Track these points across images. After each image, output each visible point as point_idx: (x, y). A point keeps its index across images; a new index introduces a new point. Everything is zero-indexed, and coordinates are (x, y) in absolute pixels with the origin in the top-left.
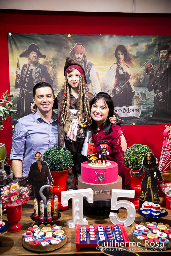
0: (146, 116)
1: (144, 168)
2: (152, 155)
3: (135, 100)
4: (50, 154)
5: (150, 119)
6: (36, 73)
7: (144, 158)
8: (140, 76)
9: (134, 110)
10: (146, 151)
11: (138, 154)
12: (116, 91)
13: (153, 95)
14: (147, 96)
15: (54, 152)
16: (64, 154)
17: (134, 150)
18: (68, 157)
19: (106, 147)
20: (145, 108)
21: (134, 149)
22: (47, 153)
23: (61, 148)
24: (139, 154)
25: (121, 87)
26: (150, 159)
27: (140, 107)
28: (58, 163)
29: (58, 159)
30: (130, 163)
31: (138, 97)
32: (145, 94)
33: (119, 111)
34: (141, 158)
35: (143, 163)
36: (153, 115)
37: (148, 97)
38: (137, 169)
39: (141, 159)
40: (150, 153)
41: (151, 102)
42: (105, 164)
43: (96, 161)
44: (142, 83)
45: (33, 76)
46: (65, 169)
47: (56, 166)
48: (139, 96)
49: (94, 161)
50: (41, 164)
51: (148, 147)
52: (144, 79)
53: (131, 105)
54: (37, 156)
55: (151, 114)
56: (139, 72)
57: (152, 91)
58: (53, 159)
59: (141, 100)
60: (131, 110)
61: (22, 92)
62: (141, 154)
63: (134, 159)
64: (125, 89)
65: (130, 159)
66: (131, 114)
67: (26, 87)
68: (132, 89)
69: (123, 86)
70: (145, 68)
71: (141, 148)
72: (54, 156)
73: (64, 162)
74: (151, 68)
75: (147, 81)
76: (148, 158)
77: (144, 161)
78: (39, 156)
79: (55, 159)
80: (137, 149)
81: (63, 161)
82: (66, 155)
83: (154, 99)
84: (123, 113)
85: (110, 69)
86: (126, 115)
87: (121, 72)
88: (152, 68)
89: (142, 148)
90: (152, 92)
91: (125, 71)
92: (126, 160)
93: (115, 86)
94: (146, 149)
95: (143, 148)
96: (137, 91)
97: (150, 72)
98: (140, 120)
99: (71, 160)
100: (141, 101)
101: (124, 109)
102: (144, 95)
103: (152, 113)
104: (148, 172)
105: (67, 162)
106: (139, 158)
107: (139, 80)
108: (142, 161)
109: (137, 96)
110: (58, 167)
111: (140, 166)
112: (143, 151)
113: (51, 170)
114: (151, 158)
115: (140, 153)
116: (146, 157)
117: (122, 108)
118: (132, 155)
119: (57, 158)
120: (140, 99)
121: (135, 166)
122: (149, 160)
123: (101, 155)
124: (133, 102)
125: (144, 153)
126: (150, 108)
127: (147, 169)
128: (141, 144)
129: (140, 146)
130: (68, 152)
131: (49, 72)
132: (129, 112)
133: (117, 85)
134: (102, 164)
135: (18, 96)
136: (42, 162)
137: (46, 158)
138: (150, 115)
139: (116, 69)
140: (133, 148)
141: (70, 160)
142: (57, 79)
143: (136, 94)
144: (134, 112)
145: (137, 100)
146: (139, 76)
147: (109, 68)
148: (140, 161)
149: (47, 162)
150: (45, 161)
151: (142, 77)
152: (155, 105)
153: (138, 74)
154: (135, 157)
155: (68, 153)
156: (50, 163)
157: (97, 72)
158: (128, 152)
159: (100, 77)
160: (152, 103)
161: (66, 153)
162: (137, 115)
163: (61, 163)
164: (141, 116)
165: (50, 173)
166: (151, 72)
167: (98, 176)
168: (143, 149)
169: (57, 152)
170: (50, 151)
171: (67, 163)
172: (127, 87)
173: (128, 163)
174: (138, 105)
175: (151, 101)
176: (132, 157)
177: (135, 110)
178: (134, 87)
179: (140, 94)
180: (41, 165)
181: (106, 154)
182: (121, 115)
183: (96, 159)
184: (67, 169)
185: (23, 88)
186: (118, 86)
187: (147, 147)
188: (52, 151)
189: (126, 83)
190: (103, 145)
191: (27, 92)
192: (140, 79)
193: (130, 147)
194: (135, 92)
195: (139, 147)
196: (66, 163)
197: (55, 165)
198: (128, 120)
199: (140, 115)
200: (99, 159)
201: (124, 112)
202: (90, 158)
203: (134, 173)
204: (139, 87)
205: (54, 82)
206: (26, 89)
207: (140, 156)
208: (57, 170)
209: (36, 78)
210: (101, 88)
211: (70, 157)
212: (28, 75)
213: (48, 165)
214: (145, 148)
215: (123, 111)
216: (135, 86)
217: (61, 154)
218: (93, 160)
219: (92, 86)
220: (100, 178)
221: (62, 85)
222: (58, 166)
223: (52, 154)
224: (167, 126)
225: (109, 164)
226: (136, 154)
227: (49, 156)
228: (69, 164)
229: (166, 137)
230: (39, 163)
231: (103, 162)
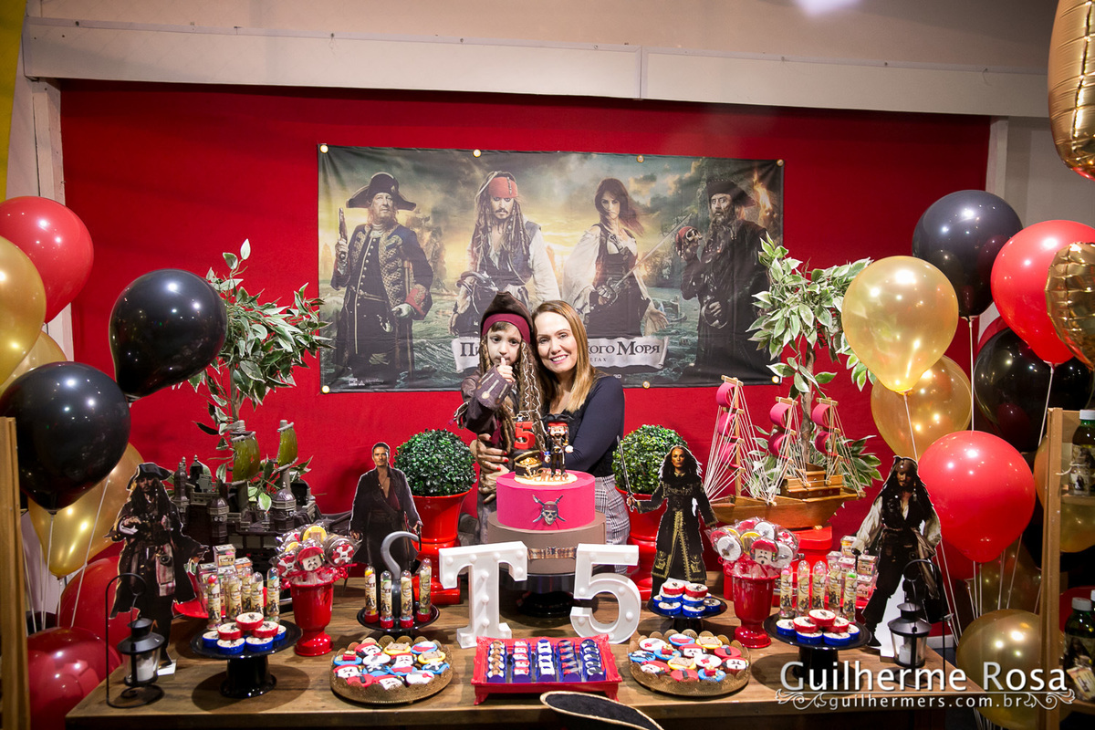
1: (666, 489)
2: (685, 454)
3: (649, 321)
4: (412, 452)
5: (689, 373)
6: (389, 248)
7: (664, 461)
8: (662, 258)
9: (646, 348)
11: (649, 451)
12: (600, 297)
15: (425, 444)
16: (450, 450)
17: (639, 441)
18: (463, 459)
19: (562, 432)
21: (640, 439)
22: (406, 447)
23: (444, 435)
24: (652, 451)
25: (612, 286)
27: (663, 341)
28: (433, 476)
29: (434, 463)
30: (628, 476)
31: (657, 314)
32: (675, 307)
33: (607, 350)
35: (663, 475)
36: (697, 362)
37: (683, 315)
38: (647, 493)
40: (682, 448)
43: (538, 471)
44: (668, 277)
45: (381, 256)
46: (452, 493)
47: (428, 483)
48: (659, 311)
49: (532, 469)
50: (389, 475)
51: (676, 434)
52: (673, 268)
53: (640, 335)
54: (378, 454)
55: (692, 359)
56: (661, 248)
57: (694, 298)
58: (422, 462)
59: (665, 322)
60: (639, 349)
61: (350, 297)
62: (656, 452)
63: (639, 466)
64: (624, 291)
65: (629, 466)
66: (639, 359)
67: (360, 283)
68: (640, 293)
69: (618, 284)
70: (673, 240)
72: (424, 457)
73: (452, 472)
74: (690, 239)
76: (676, 460)
77: (665, 470)
78: (382, 454)
79: (426, 464)
80: (648, 437)
81: (449, 469)
82: (457, 455)
84: (619, 356)
85: (582, 240)
86: (627, 360)
87: (612, 249)
88: (693, 240)
89: (660, 435)
90: (695, 302)
91: (622, 244)
93: (596, 283)
94: (670, 439)
95: (663, 435)
97: (688, 250)
100: (664, 324)
101: (621, 344)
102: (673, 309)
103: (693, 356)
104: (675, 498)
105: (459, 473)
106: (653, 463)
107: (658, 268)
108: (661, 468)
109: (656, 310)
110: (435, 486)
111: (655, 484)
112: (663, 443)
113: (415, 493)
114: (684, 461)
115: (656, 448)
116: (669, 458)
117: (615, 343)
118: (635, 455)
119: (432, 461)
120: (662, 318)
121: (641, 484)
122: (679, 466)
123: (549, 454)
127: (672, 490)
128: (658, 427)
131: (423, 245)
132: (635, 352)
133: (601, 281)
135: (340, 308)
136: (391, 471)
137: (401, 462)
138: (690, 361)
139: (598, 240)
140: (636, 436)
141: (466, 466)
142: (444, 262)
143: (651, 304)
144: (646, 352)
145: (653, 322)
146: (658, 259)
147: (580, 238)
149: (406, 472)
151: (667, 261)
152: (701, 334)
153: (655, 255)
154: (642, 460)
155: (463, 450)
156: (414, 476)
157: (549, 248)
158: (624, 446)
159: (557, 259)
161: (458, 448)
162: (656, 362)
163: (443, 475)
164: (666, 364)
165: (412, 500)
166: (691, 249)
167: (541, 507)
168: (663, 438)
169: (431, 444)
170: (414, 442)
171: (460, 476)
172: (628, 286)
173: (623, 476)
174: (657, 335)
175: (692, 325)
176: (634, 461)
177: (648, 348)
178: (645, 287)
180: (389, 479)
181: (565, 452)
182: (612, 360)
183: (537, 465)
184: (458, 493)
185: (354, 288)
186: (605, 284)
187: (673, 435)
188: (419, 442)
190: (557, 427)
191: (362, 296)
192: (662, 267)
193: (630, 434)
194: (648, 301)
195: (653, 432)
196: (455, 476)
197: (425, 479)
199: (662, 362)
201: (619, 354)
202: (521, 462)
203: (638, 501)
205: (436, 271)
206: (361, 291)
207: (655, 457)
208: (430, 494)
209: (389, 261)
210: (560, 289)
211: (466, 459)
212: (367, 253)
213: (407, 479)
214: (669, 436)
215: (616, 351)
216: (648, 284)
217: (441, 449)
218: (528, 468)
219: (535, 283)
220: (547, 513)
222: (435, 483)
223: (419, 450)
224: (724, 377)
225: (571, 478)
226: (645, 452)
227: (410, 456)
228: (465, 479)
229: (723, 405)
230: (383, 473)
231: (557, 472)
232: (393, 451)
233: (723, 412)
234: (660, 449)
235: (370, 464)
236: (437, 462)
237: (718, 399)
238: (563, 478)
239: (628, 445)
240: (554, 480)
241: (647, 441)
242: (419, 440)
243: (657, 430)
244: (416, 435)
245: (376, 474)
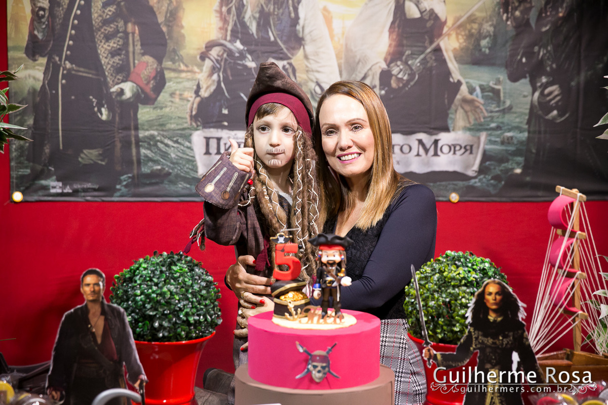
0: (497, 171)
1: (477, 339)
2: (502, 291)
3: (460, 111)
4: (136, 282)
5: (514, 183)
7: (474, 300)
8: (481, 25)
9: (455, 148)
10: (482, 278)
11: (454, 287)
12: (394, 78)
13: (526, 93)
14: (504, 97)
15: (153, 272)
16: (186, 280)
17: (441, 272)
18: (204, 292)
19: (337, 258)
20: (495, 143)
21: (442, 269)
22: (128, 276)
23: (179, 260)
24: (458, 286)
25: (410, 62)
26: (496, 304)
27: (479, 138)
28: (163, 314)
29: (164, 298)
30: (425, 319)
31: (470, 102)
32: (496, 93)
33: (401, 149)
34: (464, 300)
35: (473, 319)
36: (525, 168)
37: (508, 103)
38: (450, 342)
39: (466, 306)
41: (517, 120)
42: (335, 321)
43: (305, 309)
44: (487, 51)
45: (95, 16)
46: (188, 337)
47: (157, 324)
48: (473, 97)
49: (296, 308)
50: (103, 313)
51: (491, 264)
52: (495, 38)
53: (447, 129)
54: (88, 285)
55: (518, 164)
56: (479, 10)
57: (523, 81)
58: (148, 296)
59: (482, 112)
60: (446, 149)
61: (52, 71)
62: (464, 288)
63: (439, 306)
64: (426, 70)
65: (426, 305)
66: (445, 162)
67: (66, 52)
68: (448, 73)
69: (418, 60)
71: (467, 267)
72: (151, 288)
73: (188, 310)
75: (507, 42)
76: (490, 299)
77: (475, 312)
78: (95, 284)
79: (153, 299)
80: (453, 268)
81: (184, 306)
82: (196, 287)
83: (527, 111)
84: (417, 158)
86: (428, 164)
87: (412, 11)
89: (470, 265)
90: (524, 85)
91: (426, 5)
92: (412, 310)
93: (389, 58)
94: (484, 271)
95: (473, 265)
96: (467, 80)
97: (517, 13)
98: (476, 183)
99: (213, 303)
100: (481, 115)
101: (420, 142)
102: (493, 94)
103: (520, 159)
104: (488, 350)
105: (198, 311)
106: (459, 302)
107: (474, 38)
108: (470, 310)
109: (469, 97)
110: (165, 328)
111: (462, 332)
112: (473, 276)
113: (138, 337)
114: (501, 300)
115: (463, 282)
116: (481, 296)
117: (413, 140)
118: (435, 291)
119: (162, 294)
120: (478, 107)
121: (443, 330)
122: (494, 307)
123: (320, 287)
124: (451, 118)
125: (478, 283)
126: (515, 141)
127: (485, 340)
128: (467, 254)
129: (462, 260)
130: (204, 277)
132: (439, 153)
133: (395, 56)
134: (322, 321)
135: (38, 86)
136: (106, 308)
137: (120, 295)
138: (514, 165)
140: (437, 266)
141: (208, 302)
143: (464, 88)
144: (454, 153)
145: (466, 112)
146: (475, 26)
148: (463, 312)
149: (126, 309)
150: (119, 304)
151: (488, 28)
152: (531, 129)
153: (471, 20)
154: (444, 298)
155: (203, 280)
156: (137, 314)
157: (325, 9)
158: (421, 279)
159: (337, 24)
160: (521, 122)
161: (197, 277)
162: (468, 166)
163: (176, 313)
164: (482, 170)
165: (134, 347)
166: (522, 12)
167: (307, 358)
168: (474, 270)
169: (161, 272)
170: (138, 269)
171: (199, 315)
172: (432, 63)
173: (418, 320)
174: (470, 129)
175: (520, 116)
176: (433, 299)
177: (458, 148)
178: (456, 65)
179: (478, 90)
180: (102, 318)
181: (340, 285)
182: (408, 164)
183: (303, 302)
184: (196, 338)
185: (57, 59)
186: (401, 60)
187: (487, 265)
188: (145, 269)
189: (429, 50)
190: (331, 252)
191: (69, 70)
192: (480, 36)
193: (429, 263)
194: (459, 83)
195: (459, 261)
196: (193, 315)
197: (152, 319)
198: (435, 182)
199: (476, 167)
201: (418, 155)
202: (282, 297)
203: (439, 354)
204: (476, 67)
205: (171, 38)
206: (67, 62)
207: (462, 294)
208: (158, 339)
209: (106, 22)
210: (340, 66)
211: (208, 292)
212: (76, 11)
213: (128, 319)
214: (482, 266)
215: (414, 152)
216: (460, 60)
217: (175, 279)
218: (291, 306)
219: (306, 57)
220: (315, 367)
221: (200, 52)
222: (165, 324)
223: (144, 280)
224: (561, 189)
225: (349, 320)
226: (448, 287)
227: (133, 288)
228: (206, 320)
229: (557, 226)
230: (95, 310)
231: (329, 312)
232: (109, 281)
233: (556, 236)
234: (469, 284)
235: (79, 297)
236: (168, 295)
237: (551, 218)
238: (338, 320)
239: (426, 278)
240: (326, 323)
241: (453, 272)
242: (145, 266)
243: (466, 258)
244: (141, 260)
245: (85, 310)
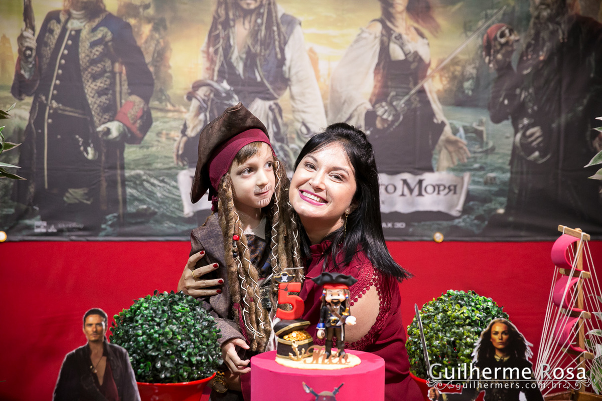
0: (481, 211)
2: (509, 331)
3: (444, 152)
4: (137, 322)
5: (497, 223)
6: (93, 44)
7: (480, 340)
8: (464, 67)
9: (439, 188)
10: (486, 317)
11: (458, 326)
12: (379, 119)
13: (508, 135)
14: (487, 138)
15: (155, 311)
16: (189, 319)
17: (445, 311)
18: (206, 332)
19: (342, 298)
20: (478, 183)
21: (446, 308)
22: (128, 316)
23: (180, 299)
24: (462, 326)
25: (395, 103)
26: (502, 343)
27: (462, 179)
28: (166, 355)
29: (166, 338)
30: (429, 359)
31: (454, 143)
32: (479, 134)
33: (386, 189)
34: (468, 340)
36: (508, 209)
37: (491, 144)
39: (471, 346)
40: (505, 323)
41: (500, 161)
42: (340, 361)
43: (308, 349)
44: (470, 93)
45: (82, 56)
46: (190, 378)
47: (159, 365)
48: (457, 138)
49: (300, 347)
50: (105, 353)
51: (494, 303)
52: (477, 80)
53: (430, 170)
54: (91, 325)
55: (501, 204)
56: (462, 53)
58: (150, 336)
59: (465, 153)
60: (430, 189)
61: (38, 110)
62: (468, 328)
63: (444, 345)
64: (411, 111)
65: (430, 345)
66: (429, 202)
67: (52, 91)
68: (432, 114)
69: (403, 101)
70: (480, 42)
71: (471, 306)
72: (153, 328)
73: (191, 350)
74: (503, 40)
75: (489, 84)
76: (496, 338)
77: (481, 351)
78: (97, 324)
79: (155, 339)
80: (457, 307)
81: (186, 346)
82: (198, 327)
83: (510, 152)
84: (402, 198)
85: (357, 41)
86: (412, 204)
87: (397, 53)
88: (507, 43)
89: (473, 304)
90: (506, 127)
91: (411, 47)
92: (416, 350)
93: (374, 99)
94: (487, 310)
95: (476, 304)
96: (451, 121)
97: (499, 56)
98: (459, 222)
99: (215, 343)
100: (465, 156)
101: (405, 182)
102: (476, 135)
103: (503, 199)
104: (494, 390)
105: (200, 351)
106: (464, 341)
107: (458, 80)
108: (475, 350)
109: (453, 137)
110: (167, 369)
112: (477, 315)
114: (508, 340)
115: (468, 321)
117: (398, 180)
118: (438, 330)
119: (164, 334)
120: (461, 148)
122: (500, 346)
123: (324, 327)
124: (435, 159)
125: (482, 322)
126: (498, 182)
128: (470, 292)
129: (465, 299)
130: (206, 316)
131: (140, 42)
132: (423, 193)
133: (380, 97)
134: (326, 361)
135: (24, 125)
136: (108, 348)
137: (121, 335)
138: (497, 206)
139: (377, 42)
140: (440, 305)
141: (209, 342)
142: (169, 67)
143: (448, 130)
144: (439, 193)
145: (450, 153)
146: (459, 68)
147: (354, 37)
148: (468, 351)
149: (128, 349)
150: (120, 345)
151: (471, 70)
152: (514, 170)
153: (455, 62)
154: (448, 337)
155: (205, 320)
156: (139, 354)
157: (311, 51)
158: (424, 318)
159: (323, 66)
160: (504, 163)
161: (199, 317)
162: (452, 206)
163: (178, 353)
164: (466, 210)
165: (136, 388)
166: (504, 55)
167: (314, 399)
168: (477, 309)
169: (163, 311)
170: (139, 308)
171: (201, 356)
172: (416, 104)
173: (422, 360)
174: (454, 170)
175: (502, 157)
176: (437, 338)
177: (442, 188)
178: (440, 106)
179: (462, 131)
180: (105, 358)
181: (344, 325)
182: (392, 204)
183: (307, 341)
184: (198, 379)
185: (44, 98)
186: (386, 101)
187: (490, 304)
188: (147, 308)
189: (413, 92)
190: (335, 291)
191: (56, 110)
192: (463, 78)
193: (431, 302)
194: (443, 124)
195: (463, 300)
196: (196, 355)
197: (154, 359)
198: (419, 222)
199: (460, 207)
200: (316, 342)
201: (403, 195)
202: (286, 337)
203: (444, 395)
204: (459, 109)
205: (158, 78)
206: (53, 102)
207: (466, 334)
209: (93, 62)
210: (325, 107)
211: (210, 332)
212: (63, 51)
213: (130, 360)
214: (485, 305)
215: (399, 192)
216: (443, 101)
217: (177, 319)
218: (295, 346)
219: (292, 97)
221: (186, 92)
222: (168, 365)
223: (146, 320)
224: (563, 228)
225: (353, 360)
226: (452, 326)
227: (134, 328)
228: (208, 360)
229: (560, 265)
230: (97, 350)
231: (333, 352)
233: (560, 275)
234: (473, 323)
235: (81, 337)
236: (170, 335)
237: (554, 257)
238: (343, 360)
239: (428, 317)
240: (331, 363)
241: (456, 311)
242: (146, 305)
243: (469, 297)
244: (142, 300)
245: (87, 351)
